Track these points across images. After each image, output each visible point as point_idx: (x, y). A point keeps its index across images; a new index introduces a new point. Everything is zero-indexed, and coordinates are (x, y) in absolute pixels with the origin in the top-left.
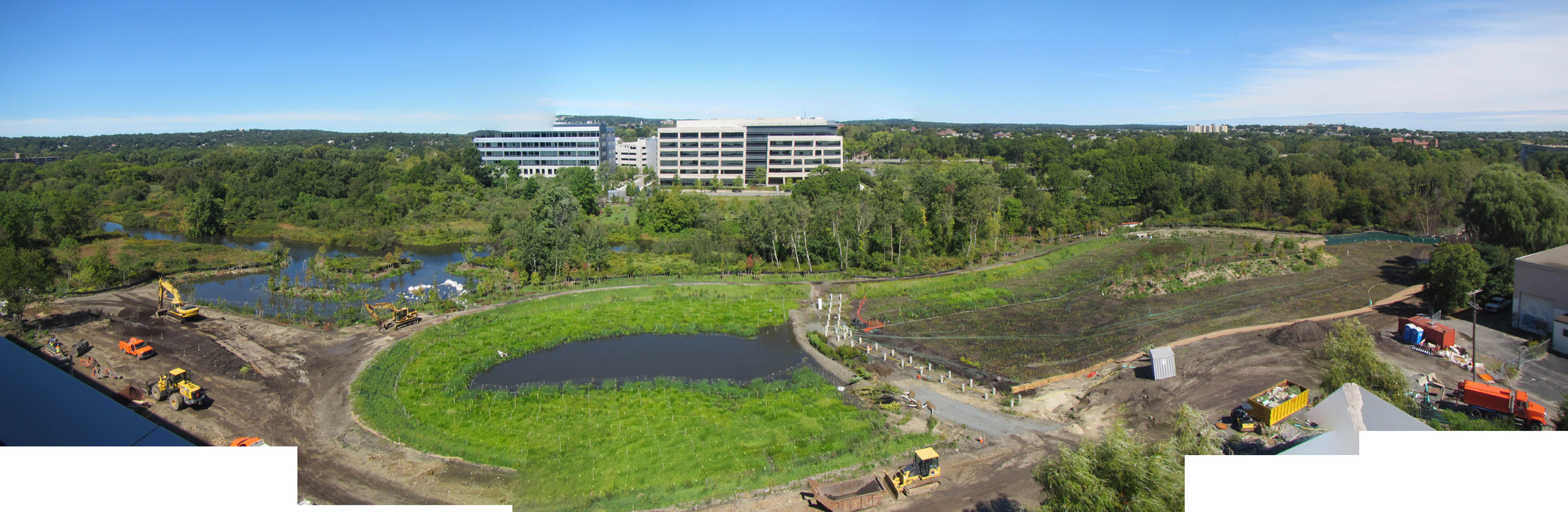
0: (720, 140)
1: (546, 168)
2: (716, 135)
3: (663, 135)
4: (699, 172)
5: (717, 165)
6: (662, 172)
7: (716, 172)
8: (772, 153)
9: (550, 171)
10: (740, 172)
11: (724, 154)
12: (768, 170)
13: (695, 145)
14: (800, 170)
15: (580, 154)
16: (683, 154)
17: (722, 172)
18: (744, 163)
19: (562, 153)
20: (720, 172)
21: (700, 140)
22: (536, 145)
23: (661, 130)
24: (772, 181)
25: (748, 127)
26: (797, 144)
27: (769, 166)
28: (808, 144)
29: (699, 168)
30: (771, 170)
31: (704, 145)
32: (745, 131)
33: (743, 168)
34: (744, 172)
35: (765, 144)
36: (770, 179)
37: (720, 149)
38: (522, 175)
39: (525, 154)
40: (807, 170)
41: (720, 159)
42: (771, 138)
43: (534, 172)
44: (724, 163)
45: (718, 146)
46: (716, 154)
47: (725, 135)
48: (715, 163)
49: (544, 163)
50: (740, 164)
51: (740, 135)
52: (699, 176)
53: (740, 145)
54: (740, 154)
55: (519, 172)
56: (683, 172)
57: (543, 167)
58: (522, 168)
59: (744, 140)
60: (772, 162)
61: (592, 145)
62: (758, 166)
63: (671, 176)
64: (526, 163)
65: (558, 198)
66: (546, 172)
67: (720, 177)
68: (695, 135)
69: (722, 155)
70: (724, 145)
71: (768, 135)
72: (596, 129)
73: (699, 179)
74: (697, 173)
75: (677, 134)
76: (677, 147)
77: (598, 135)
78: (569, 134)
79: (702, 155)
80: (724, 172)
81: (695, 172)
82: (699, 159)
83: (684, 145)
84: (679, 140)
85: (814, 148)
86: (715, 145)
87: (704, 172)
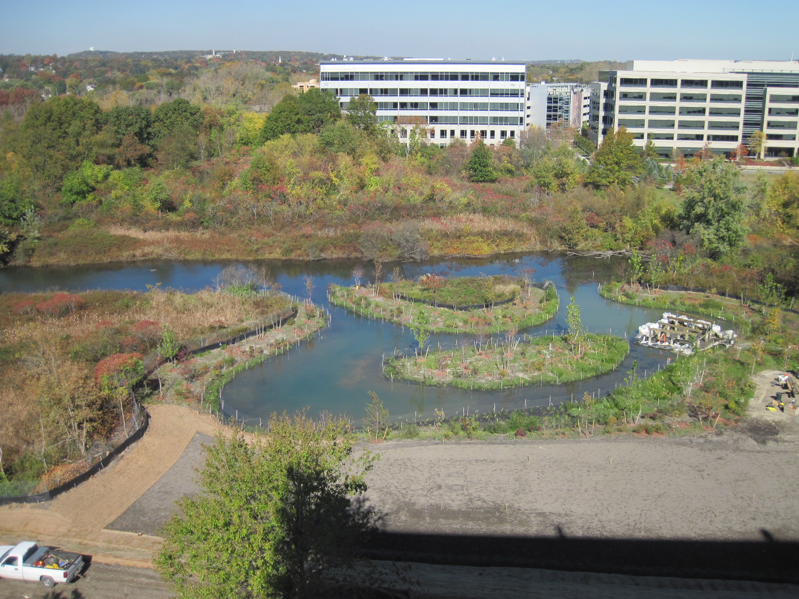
0: (709, 91)
2: (703, 83)
3: (625, 82)
4: (675, 137)
5: (703, 127)
7: (699, 137)
8: (773, 112)
9: (443, 133)
10: (734, 138)
11: (714, 112)
12: (764, 137)
13: (672, 97)
15: (495, 107)
16: (653, 110)
17: (708, 138)
18: (741, 126)
20: (705, 138)
22: (424, 92)
23: (622, 74)
24: (771, 152)
25: (749, 73)
27: (767, 131)
29: (676, 131)
30: (771, 137)
31: (685, 98)
32: (744, 79)
33: (739, 133)
34: (740, 139)
35: (762, 98)
36: (766, 149)
39: (403, 105)
41: (707, 118)
42: (771, 91)
44: (713, 125)
45: (705, 100)
46: (702, 111)
47: (717, 84)
48: (700, 125)
49: (434, 119)
50: (735, 126)
51: (738, 84)
52: (675, 144)
53: (737, 99)
54: (736, 113)
56: (652, 136)
59: (743, 92)
60: (770, 125)
61: (514, 93)
62: (756, 131)
63: (643, 143)
66: (438, 134)
67: (707, 145)
68: (672, 83)
69: (711, 113)
70: (715, 99)
71: (763, 85)
72: (521, 69)
73: (675, 147)
74: (672, 138)
75: (645, 80)
76: (645, 100)
77: (522, 79)
78: (476, 77)
79: (681, 113)
80: (711, 138)
81: (670, 137)
82: (677, 118)
83: (654, 97)
84: (648, 89)
86: (701, 98)
87: (682, 137)
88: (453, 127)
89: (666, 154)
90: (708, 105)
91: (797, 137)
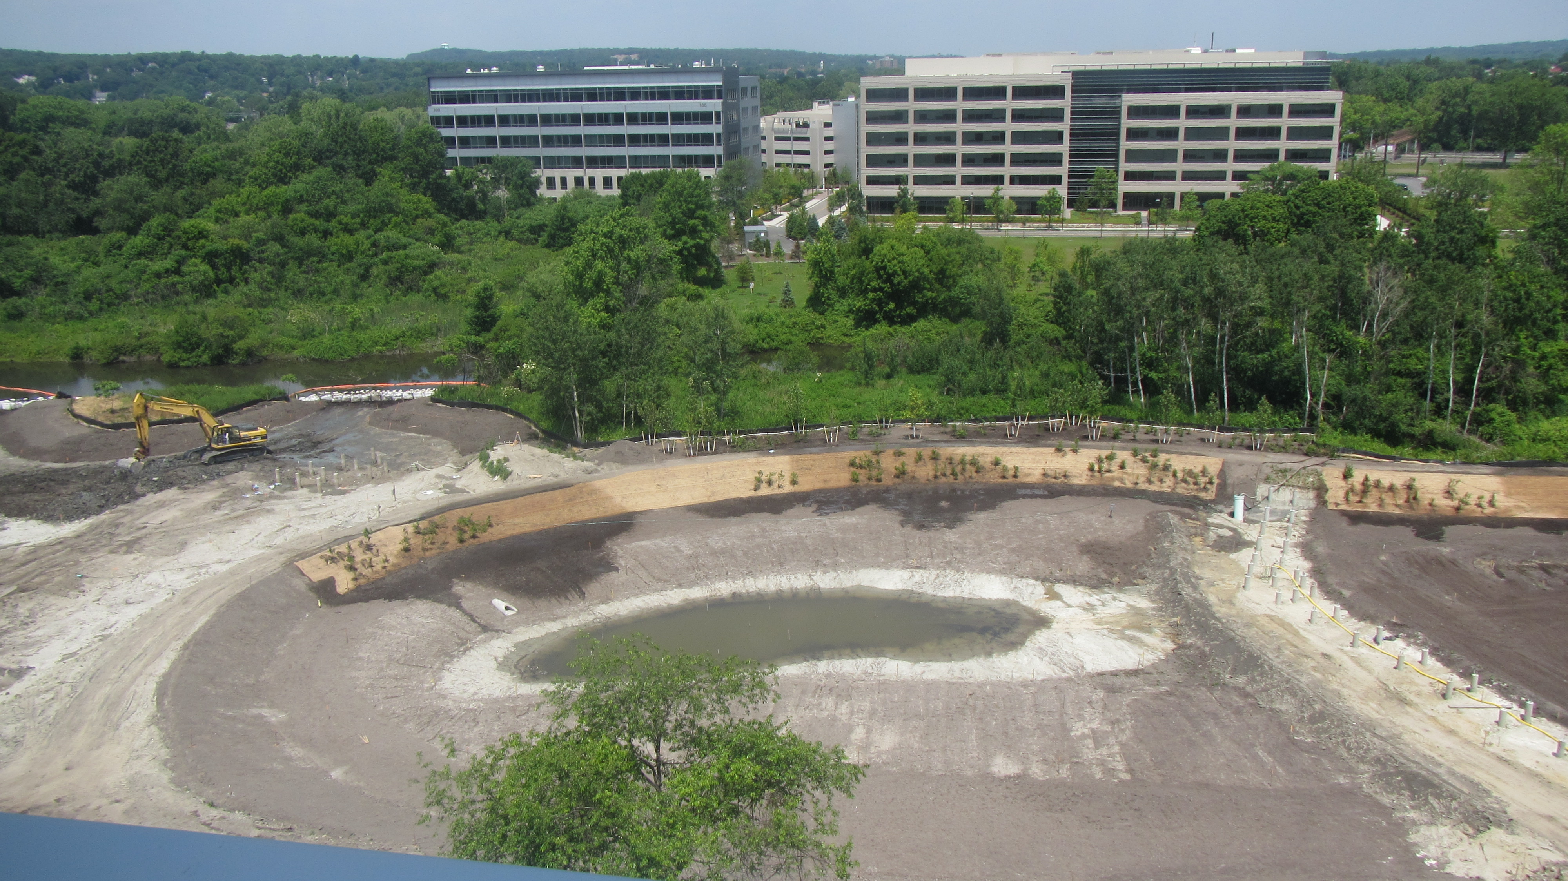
0: (1009, 104)
1: (599, 174)
2: (999, 92)
3: (874, 95)
4: (958, 180)
5: (1002, 163)
6: (872, 181)
7: (998, 180)
8: (1134, 134)
9: (607, 182)
10: (1056, 180)
11: (1018, 138)
12: (1121, 176)
13: (950, 116)
14: (1220, 176)
15: (679, 140)
16: (920, 139)
17: (1012, 181)
18: (1066, 159)
19: (635, 140)
20: (1007, 180)
21: (960, 105)
22: (575, 119)
23: (869, 82)
24: (1134, 201)
25: (1075, 74)
26: (1194, 111)
28: (1221, 111)
29: (959, 170)
32: (1067, 82)
33: (1063, 171)
34: (1065, 180)
35: (1115, 112)
36: (1126, 196)
37: (1009, 126)
38: (543, 191)
39: (547, 140)
40: (1238, 176)
41: (1008, 148)
42: (1130, 99)
43: (571, 183)
44: (1018, 160)
45: (1003, 118)
47: (1021, 92)
48: (998, 160)
49: (593, 162)
50: (1055, 160)
51: (1056, 91)
52: (958, 192)
54: (1058, 137)
55: (537, 183)
56: (920, 180)
57: (591, 172)
58: (542, 174)
59: (1065, 104)
60: (1132, 156)
61: (706, 118)
62: (1099, 166)
63: (891, 191)
64: (554, 162)
65: (624, 242)
66: (599, 183)
67: (1009, 191)
68: (950, 93)
69: (1014, 140)
70: (1019, 116)
71: (1122, 91)
72: (717, 80)
73: (958, 197)
74: (953, 183)
75: (906, 91)
76: (907, 122)
77: (719, 96)
78: (650, 94)
80: (1017, 180)
81: (949, 181)
83: (921, 116)
84: (912, 105)
85: (1233, 122)
86: (997, 116)
87: (968, 181)
88: (620, 172)
89: (942, 208)
91: (1179, 176)
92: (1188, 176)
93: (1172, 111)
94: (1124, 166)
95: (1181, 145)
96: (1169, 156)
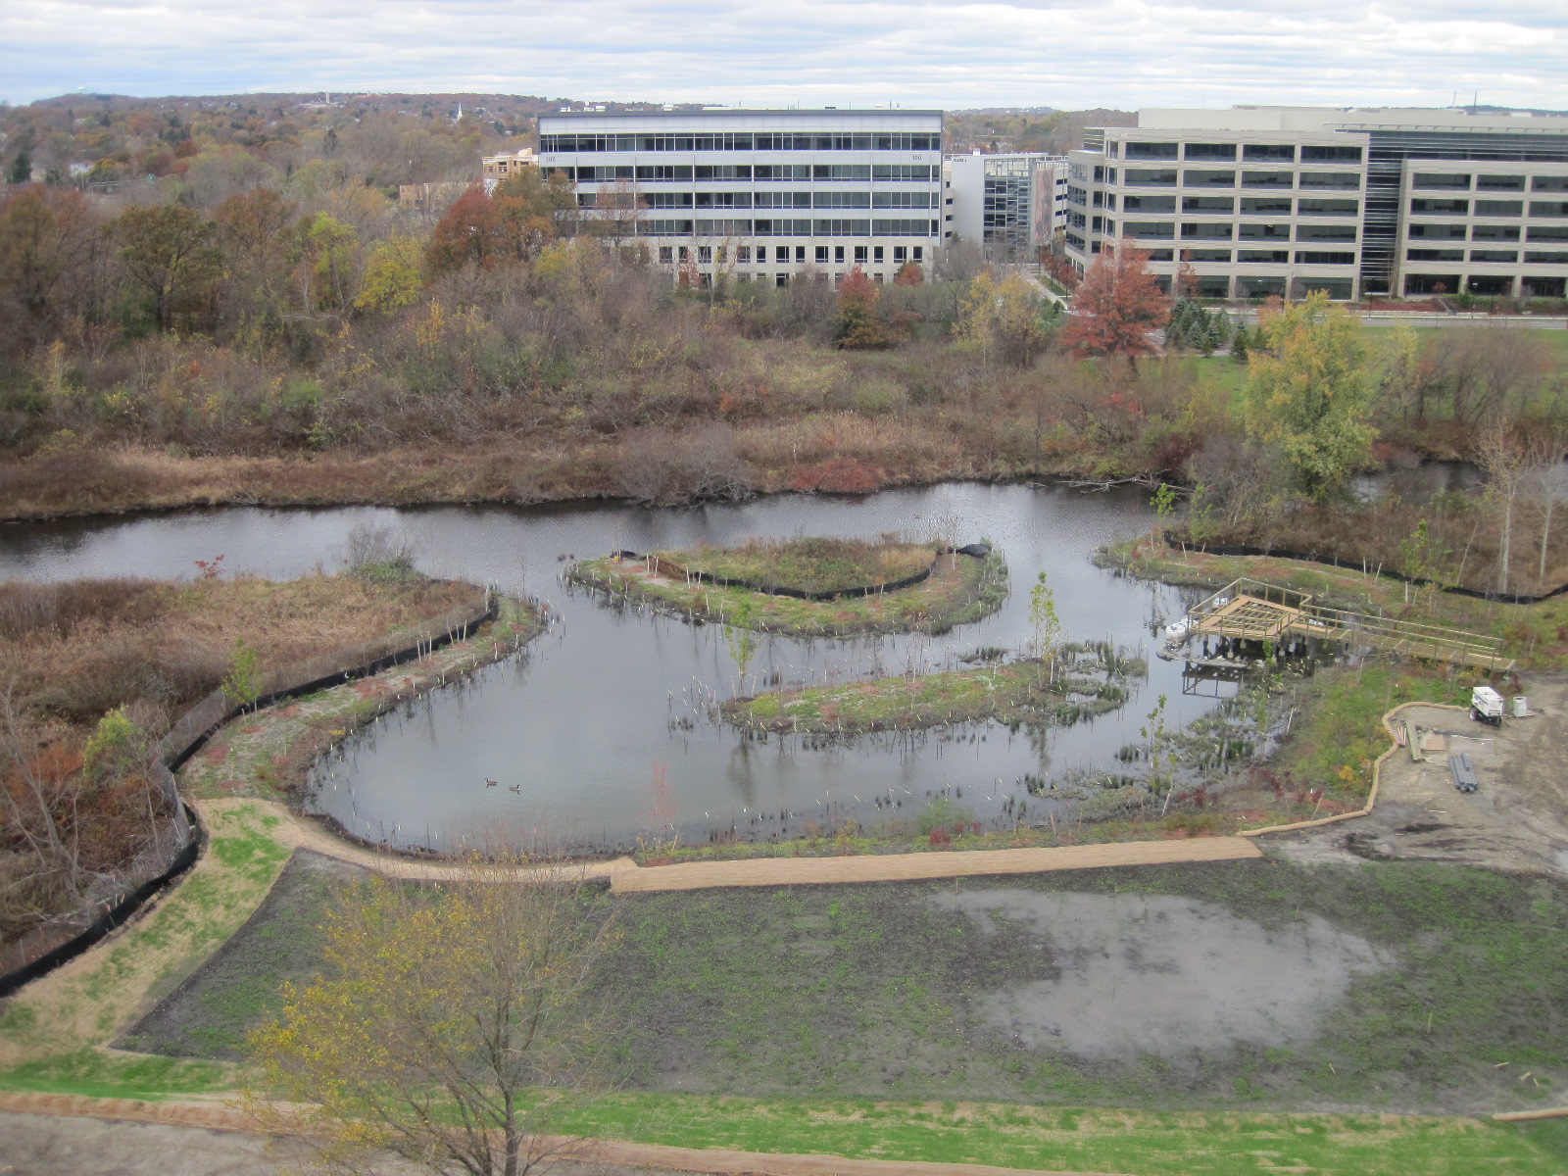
0: (1297, 167)
2: (1286, 152)
3: (1137, 149)
4: (1234, 256)
5: (1287, 237)
7: (1280, 257)
8: (1416, 207)
9: (782, 253)
10: (1347, 258)
11: (1307, 208)
12: (1403, 254)
13: (1226, 179)
15: (883, 200)
16: (1190, 205)
17: (1298, 259)
18: (1360, 234)
20: (1291, 257)
21: (1239, 165)
22: (743, 172)
23: (1124, 135)
24: (1417, 284)
25: (1373, 133)
26: (1486, 183)
28: (1514, 183)
29: (1235, 245)
30: (1414, 255)
31: (1252, 180)
32: (1364, 143)
33: (1356, 247)
34: (1358, 258)
35: (1395, 180)
36: (1410, 278)
39: (704, 199)
41: (1294, 220)
42: (1414, 166)
44: (1306, 233)
45: (1290, 183)
46: (1283, 206)
47: (1313, 153)
49: (763, 227)
50: (1348, 234)
51: (1353, 154)
52: (1234, 270)
53: (1351, 182)
54: (1350, 208)
56: (1188, 255)
59: (1362, 168)
60: (1416, 232)
61: (919, 173)
62: (1386, 243)
67: (1295, 270)
68: (1227, 151)
69: (1302, 210)
70: (1307, 181)
71: (1401, 155)
72: (931, 127)
73: (1232, 276)
74: (1228, 259)
75: (1175, 146)
76: (1174, 184)
77: (936, 146)
78: (845, 142)
79: (1244, 210)
81: (1224, 257)
82: (1236, 219)
83: (1193, 178)
84: (1181, 164)
85: (1527, 196)
86: (1282, 180)
87: (1247, 257)
88: (801, 241)
89: (1215, 289)
90: (1295, 194)
91: (1467, 256)
92: (1478, 257)
93: (1464, 181)
94: (1407, 243)
95: (1470, 220)
96: (1458, 232)
